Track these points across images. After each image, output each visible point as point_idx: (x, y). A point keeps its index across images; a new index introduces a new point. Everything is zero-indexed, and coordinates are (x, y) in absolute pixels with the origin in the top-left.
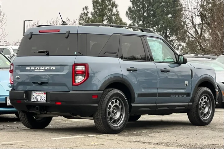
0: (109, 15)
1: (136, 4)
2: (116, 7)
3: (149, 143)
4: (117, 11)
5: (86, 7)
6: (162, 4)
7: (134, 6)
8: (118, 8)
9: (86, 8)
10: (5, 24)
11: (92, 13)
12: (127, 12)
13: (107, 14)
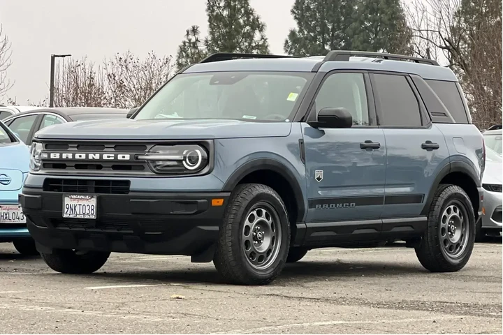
0: (246, 47)
1: (306, 23)
2: (261, 30)
3: (300, 299)
4: (262, 38)
5: (194, 28)
6: (364, 24)
7: (302, 30)
8: (266, 33)
9: (194, 31)
10: (8, 62)
11: (207, 41)
12: (287, 41)
13: (242, 44)
